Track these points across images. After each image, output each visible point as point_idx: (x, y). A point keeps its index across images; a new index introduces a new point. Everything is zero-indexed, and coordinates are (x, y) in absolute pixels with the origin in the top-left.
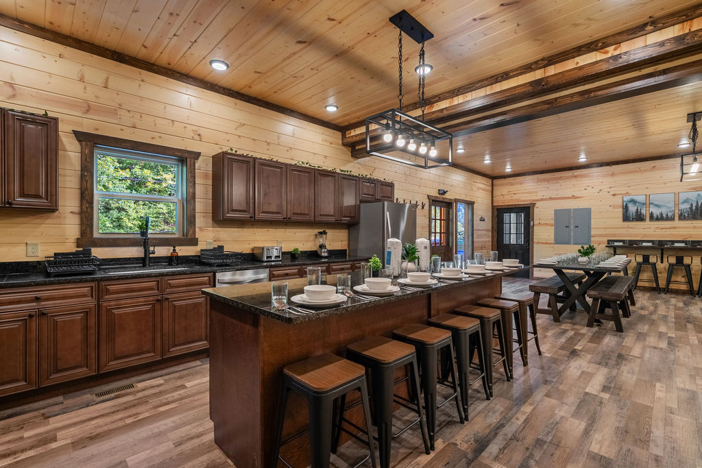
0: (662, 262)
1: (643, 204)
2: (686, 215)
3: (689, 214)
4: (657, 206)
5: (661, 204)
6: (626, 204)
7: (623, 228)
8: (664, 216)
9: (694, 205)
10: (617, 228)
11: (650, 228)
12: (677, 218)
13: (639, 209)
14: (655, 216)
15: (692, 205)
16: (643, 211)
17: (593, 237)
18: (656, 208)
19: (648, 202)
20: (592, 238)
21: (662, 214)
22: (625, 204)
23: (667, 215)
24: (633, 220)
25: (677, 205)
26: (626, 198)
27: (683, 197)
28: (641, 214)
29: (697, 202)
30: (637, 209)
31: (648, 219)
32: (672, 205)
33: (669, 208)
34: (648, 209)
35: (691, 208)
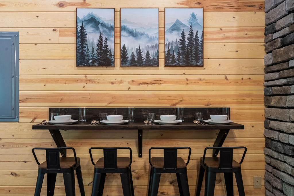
0: (140, 156)
1: (112, 28)
2: (176, 56)
3: (179, 55)
4: (134, 34)
5: (138, 31)
6: (82, 28)
7: (77, 81)
8: (144, 56)
9: (187, 35)
10: (66, 81)
11: (121, 82)
12: (162, 62)
13: (104, 38)
14: (129, 55)
15: (183, 35)
16: (111, 45)
17: (23, 101)
18: (131, 38)
19: (118, 25)
20: (20, 104)
21: (139, 52)
22: (80, 25)
23: (148, 55)
24: (92, 65)
25: (162, 34)
26: (83, 14)
27: (172, 17)
28: (106, 51)
29: (191, 29)
30: (101, 40)
31: (118, 62)
32: (154, 33)
33: (151, 39)
34: (118, 40)
35: (182, 41)
